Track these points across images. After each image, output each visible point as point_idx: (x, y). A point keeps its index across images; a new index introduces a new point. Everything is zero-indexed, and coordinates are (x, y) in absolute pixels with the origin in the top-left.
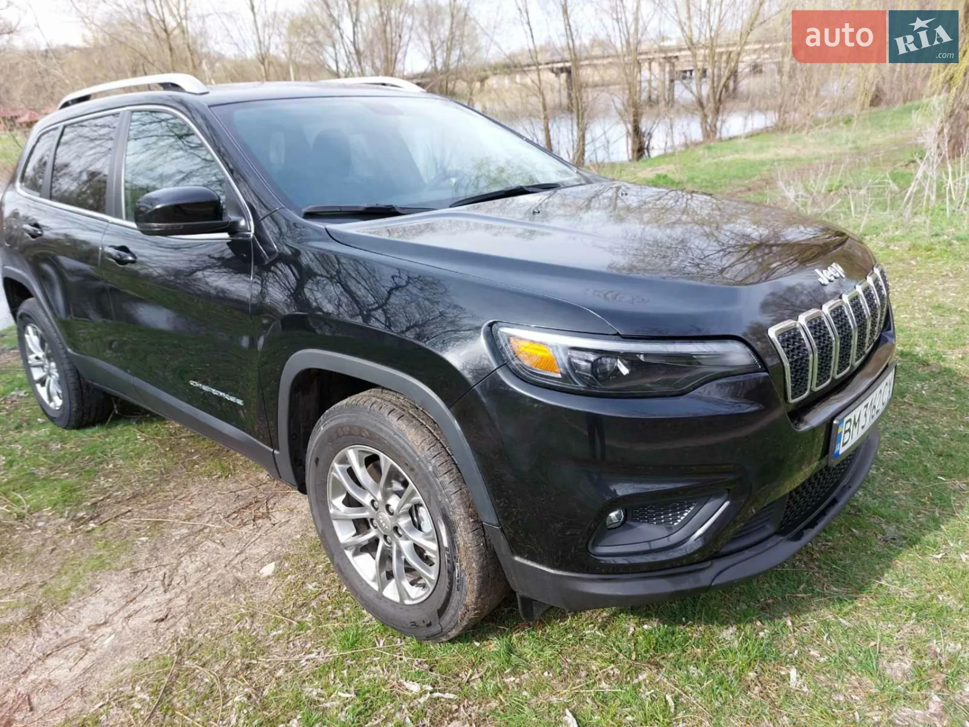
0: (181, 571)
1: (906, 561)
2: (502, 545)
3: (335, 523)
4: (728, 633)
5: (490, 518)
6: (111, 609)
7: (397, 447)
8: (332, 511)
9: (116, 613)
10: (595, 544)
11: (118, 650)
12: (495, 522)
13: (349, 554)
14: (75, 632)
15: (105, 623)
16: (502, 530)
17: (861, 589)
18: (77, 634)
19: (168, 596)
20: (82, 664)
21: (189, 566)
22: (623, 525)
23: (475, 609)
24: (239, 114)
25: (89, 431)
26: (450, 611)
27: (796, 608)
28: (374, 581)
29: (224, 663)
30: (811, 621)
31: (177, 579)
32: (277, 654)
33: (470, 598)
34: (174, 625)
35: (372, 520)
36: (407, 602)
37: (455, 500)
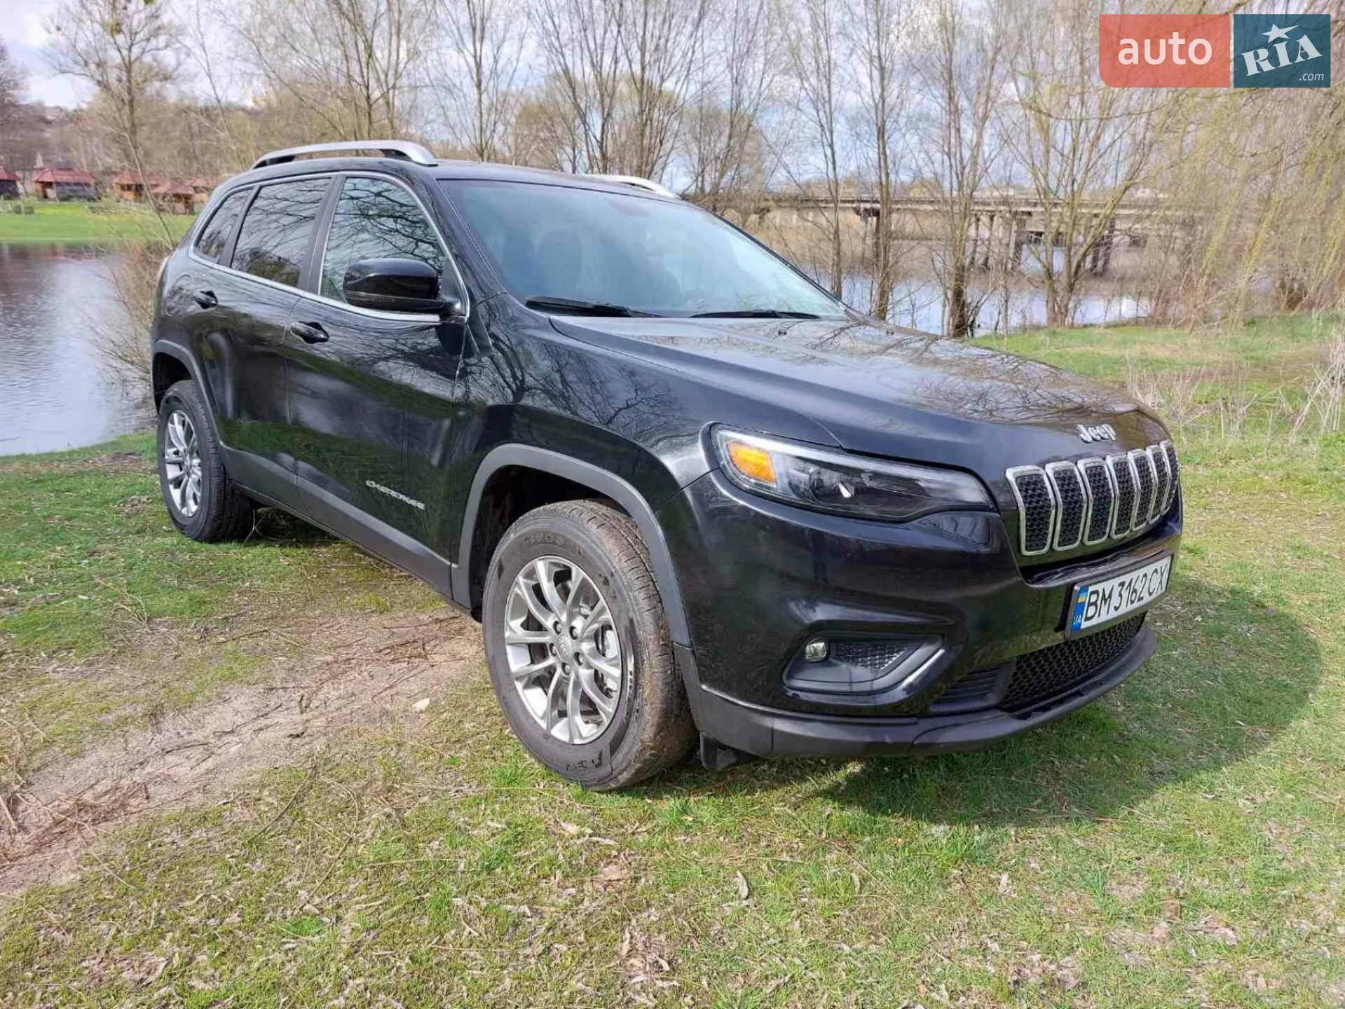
0: (321, 696)
1: (1167, 794)
2: (690, 671)
3: (509, 649)
4: (939, 830)
5: (681, 636)
6: (239, 720)
7: (592, 554)
8: (507, 634)
9: (245, 724)
10: (790, 677)
11: (243, 758)
12: (686, 641)
13: (519, 685)
14: (197, 735)
15: (232, 732)
16: (693, 653)
17: (1104, 814)
18: (200, 738)
19: (305, 717)
20: (204, 766)
21: (330, 692)
22: (825, 662)
23: (652, 748)
24: (468, 190)
25: (223, 546)
26: (624, 748)
27: (1023, 819)
28: (542, 718)
29: (363, 782)
30: (1039, 834)
31: (315, 703)
32: (423, 781)
33: (648, 733)
34: (310, 742)
35: (552, 645)
36: (577, 741)
37: (648, 618)
